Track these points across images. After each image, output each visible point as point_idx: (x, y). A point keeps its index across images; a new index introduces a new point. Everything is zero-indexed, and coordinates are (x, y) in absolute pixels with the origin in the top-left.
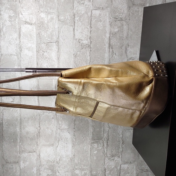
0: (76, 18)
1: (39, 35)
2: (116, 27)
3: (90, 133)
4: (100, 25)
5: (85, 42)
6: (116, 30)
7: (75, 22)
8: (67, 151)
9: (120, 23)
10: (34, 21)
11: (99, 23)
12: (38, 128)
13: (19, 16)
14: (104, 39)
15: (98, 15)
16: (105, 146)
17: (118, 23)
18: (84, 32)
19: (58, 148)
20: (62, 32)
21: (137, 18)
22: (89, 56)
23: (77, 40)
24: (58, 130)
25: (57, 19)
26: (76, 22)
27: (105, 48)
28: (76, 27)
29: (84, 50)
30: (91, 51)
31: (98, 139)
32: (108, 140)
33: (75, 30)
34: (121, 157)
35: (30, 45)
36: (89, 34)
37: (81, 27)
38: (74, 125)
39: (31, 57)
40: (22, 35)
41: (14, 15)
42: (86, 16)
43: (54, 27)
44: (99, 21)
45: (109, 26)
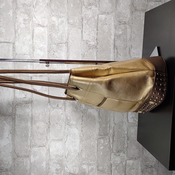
0: (84, 22)
1: (50, 36)
2: (120, 30)
3: (97, 129)
4: (106, 28)
5: (92, 43)
6: (121, 33)
7: (83, 25)
8: (75, 146)
9: (124, 26)
10: (46, 24)
11: (105, 26)
12: (48, 124)
13: (32, 19)
14: (110, 40)
15: (103, 19)
16: (111, 142)
17: (122, 26)
18: (91, 34)
19: (67, 143)
20: (71, 34)
21: (139, 22)
22: (96, 56)
23: (85, 41)
24: (67, 125)
25: (67, 23)
26: (84, 25)
27: (110, 49)
28: (84, 29)
29: (91, 50)
30: (97, 51)
31: (105, 135)
32: (114, 136)
33: (83, 33)
34: (126, 153)
35: (42, 45)
36: (96, 36)
37: (89, 30)
38: (81, 120)
39: (43, 56)
40: (35, 36)
41: (28, 18)
42: (93, 19)
43: (64, 30)
44: (104, 24)
45: (114, 29)
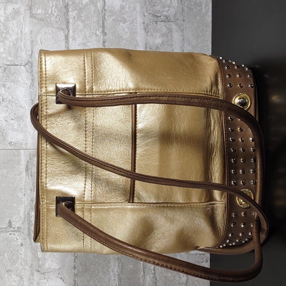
0: (70, 13)
2: (158, 35)
3: (113, 278)
4: (123, 29)
6: (159, 41)
7: (68, 22)
9: (166, 26)
11: (121, 24)
15: (117, 8)
17: (162, 26)
20: (39, 42)
21: (198, 18)
24: (36, 274)
25: (28, 14)
26: (71, 21)
28: (71, 31)
33: (71, 40)
37: (83, 33)
42: (93, 8)
43: (21, 31)
44: (120, 21)
45: (143, 32)
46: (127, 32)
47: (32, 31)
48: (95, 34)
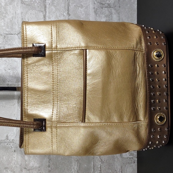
0: (47, 1)
2: (103, 16)
4: (81, 12)
6: (104, 20)
7: (45, 7)
9: (108, 10)
11: (80, 9)
21: (129, 5)
24: (24, 170)
25: (20, 1)
28: (47, 13)
38: (48, 160)
45: (94, 14)
46: (83, 14)
47: (22, 13)
48: (63, 15)
